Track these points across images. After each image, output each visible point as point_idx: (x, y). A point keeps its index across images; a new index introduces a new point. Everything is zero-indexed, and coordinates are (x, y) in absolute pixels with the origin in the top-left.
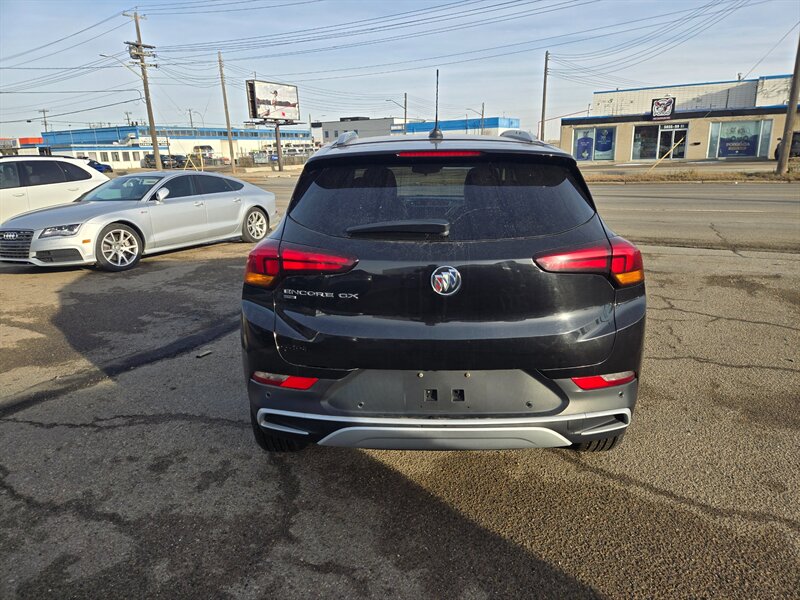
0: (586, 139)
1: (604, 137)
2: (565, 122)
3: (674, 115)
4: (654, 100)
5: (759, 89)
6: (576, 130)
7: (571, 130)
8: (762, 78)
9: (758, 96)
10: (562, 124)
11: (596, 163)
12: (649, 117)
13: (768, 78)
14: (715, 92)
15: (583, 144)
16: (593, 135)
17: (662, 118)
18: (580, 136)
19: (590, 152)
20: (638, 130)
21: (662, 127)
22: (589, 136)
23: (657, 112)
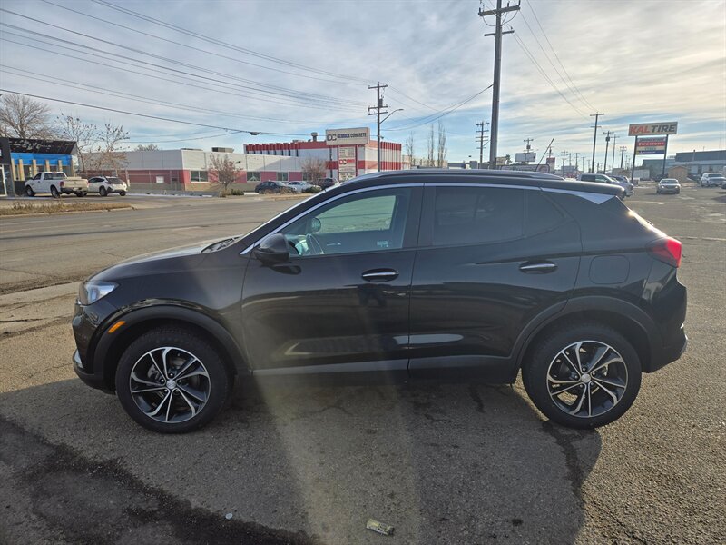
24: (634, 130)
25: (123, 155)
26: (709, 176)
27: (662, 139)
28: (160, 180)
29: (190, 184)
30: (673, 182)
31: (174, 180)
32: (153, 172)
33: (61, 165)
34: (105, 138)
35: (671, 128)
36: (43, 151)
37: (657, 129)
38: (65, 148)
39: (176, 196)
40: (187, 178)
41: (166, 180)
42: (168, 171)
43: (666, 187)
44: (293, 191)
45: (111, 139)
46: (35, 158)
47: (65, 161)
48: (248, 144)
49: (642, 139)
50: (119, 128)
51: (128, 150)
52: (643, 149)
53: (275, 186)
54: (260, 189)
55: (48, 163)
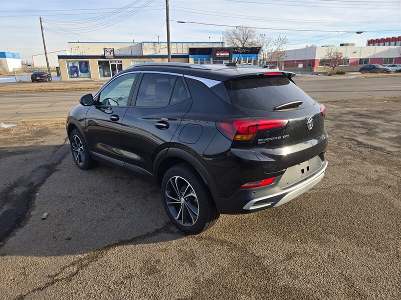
0: (74, 67)
1: (83, 66)
2: (60, 57)
3: (115, 57)
4: (104, 49)
5: (143, 47)
6: (67, 61)
7: (64, 61)
8: (143, 42)
9: (143, 50)
10: (59, 58)
11: (82, 79)
12: (104, 57)
13: (146, 42)
14: (125, 47)
15: (73, 69)
16: (77, 65)
17: (110, 58)
18: (70, 65)
19: (77, 73)
20: (100, 63)
21: (111, 62)
22: (75, 65)
23: (107, 54)
25: (283, 53)
28: (301, 66)
29: (318, 68)
31: (309, 65)
32: (297, 61)
33: (253, 60)
34: (276, 44)
36: (246, 53)
38: (256, 51)
39: (304, 75)
40: (317, 64)
41: (304, 66)
42: (306, 61)
44: (388, 72)
45: (279, 44)
46: (242, 56)
47: (255, 58)
48: (370, 39)
50: (284, 38)
51: (287, 50)
53: (374, 68)
54: (362, 70)
55: (248, 59)
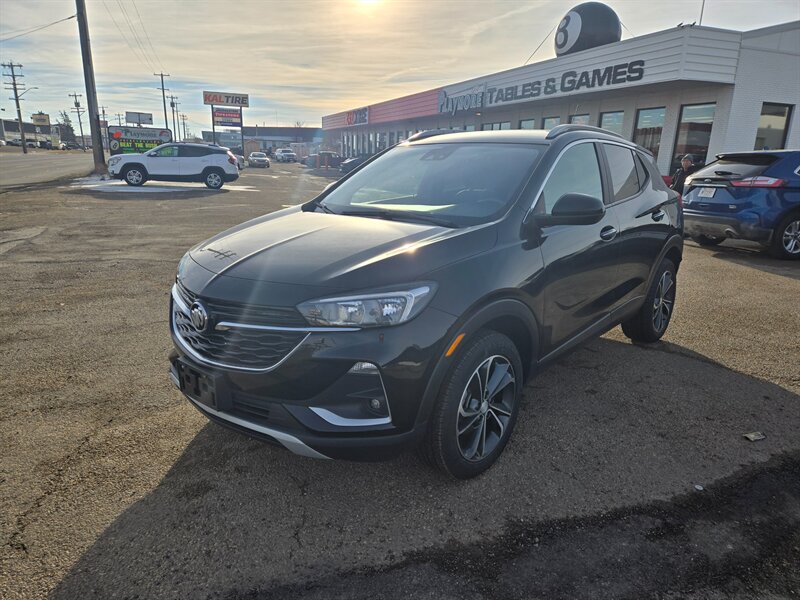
24: (209, 98)
26: (283, 151)
27: (236, 111)
30: (262, 156)
35: (242, 100)
37: (230, 99)
43: (258, 161)
49: (218, 110)
52: (220, 119)
